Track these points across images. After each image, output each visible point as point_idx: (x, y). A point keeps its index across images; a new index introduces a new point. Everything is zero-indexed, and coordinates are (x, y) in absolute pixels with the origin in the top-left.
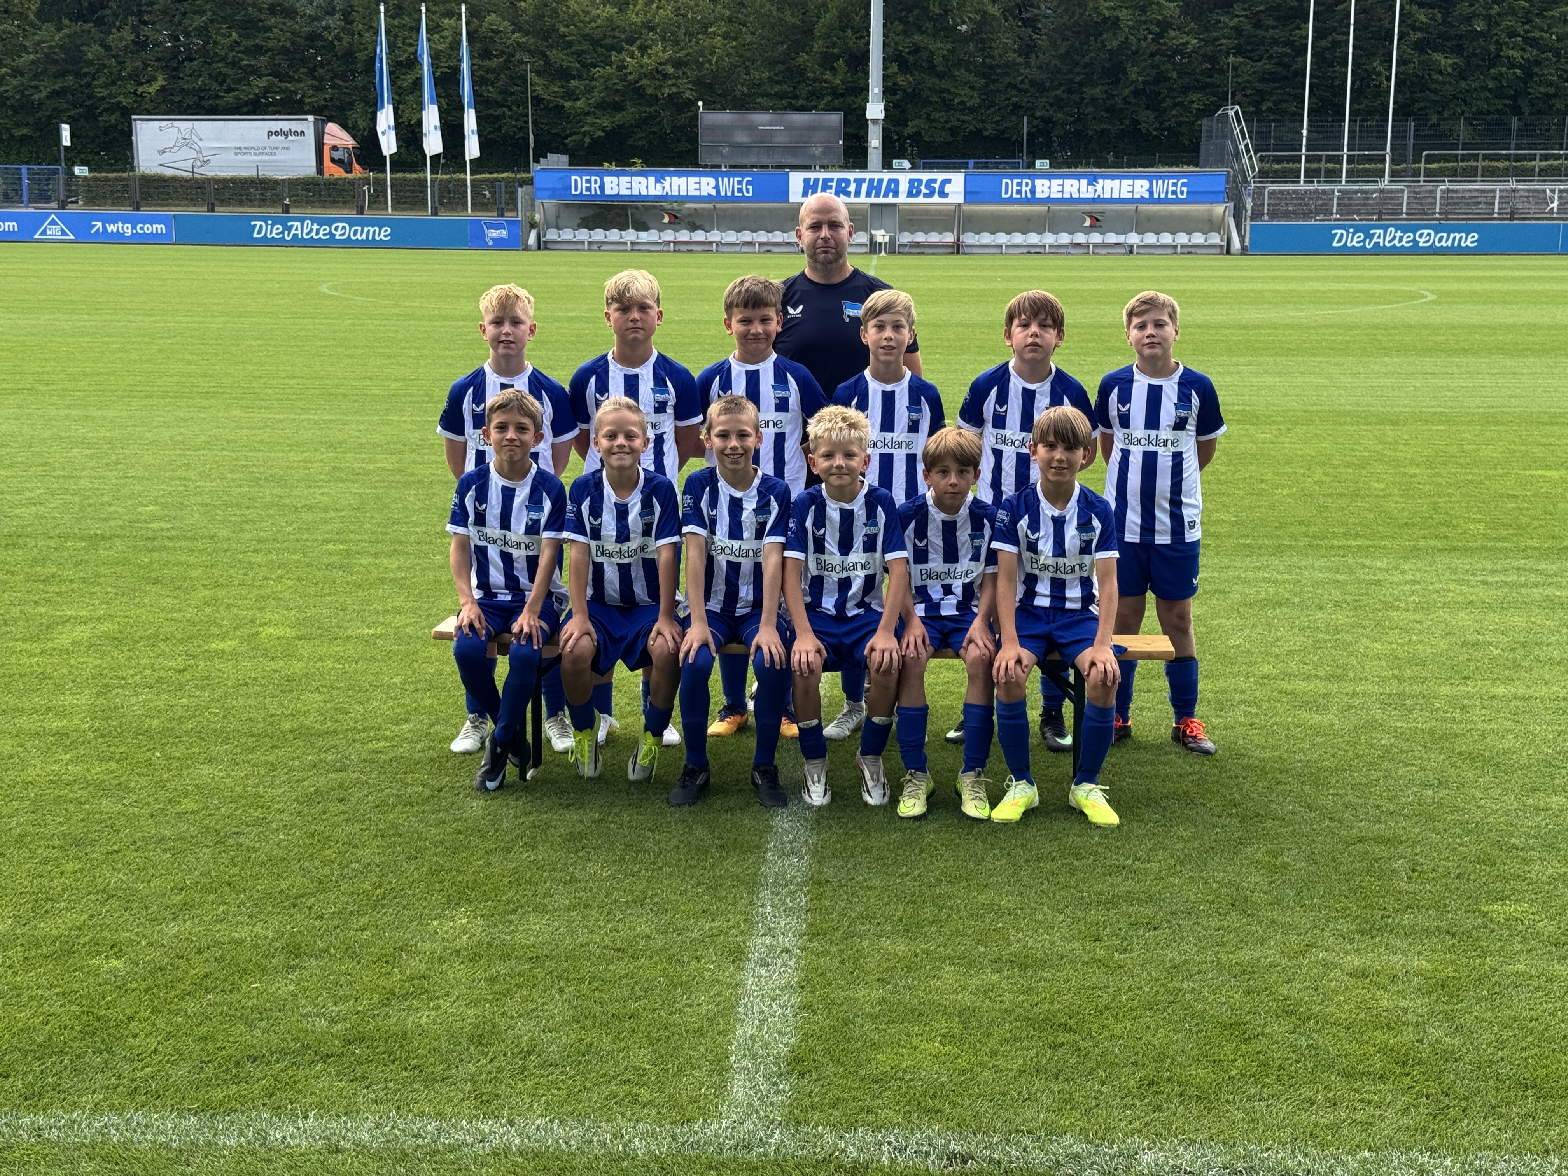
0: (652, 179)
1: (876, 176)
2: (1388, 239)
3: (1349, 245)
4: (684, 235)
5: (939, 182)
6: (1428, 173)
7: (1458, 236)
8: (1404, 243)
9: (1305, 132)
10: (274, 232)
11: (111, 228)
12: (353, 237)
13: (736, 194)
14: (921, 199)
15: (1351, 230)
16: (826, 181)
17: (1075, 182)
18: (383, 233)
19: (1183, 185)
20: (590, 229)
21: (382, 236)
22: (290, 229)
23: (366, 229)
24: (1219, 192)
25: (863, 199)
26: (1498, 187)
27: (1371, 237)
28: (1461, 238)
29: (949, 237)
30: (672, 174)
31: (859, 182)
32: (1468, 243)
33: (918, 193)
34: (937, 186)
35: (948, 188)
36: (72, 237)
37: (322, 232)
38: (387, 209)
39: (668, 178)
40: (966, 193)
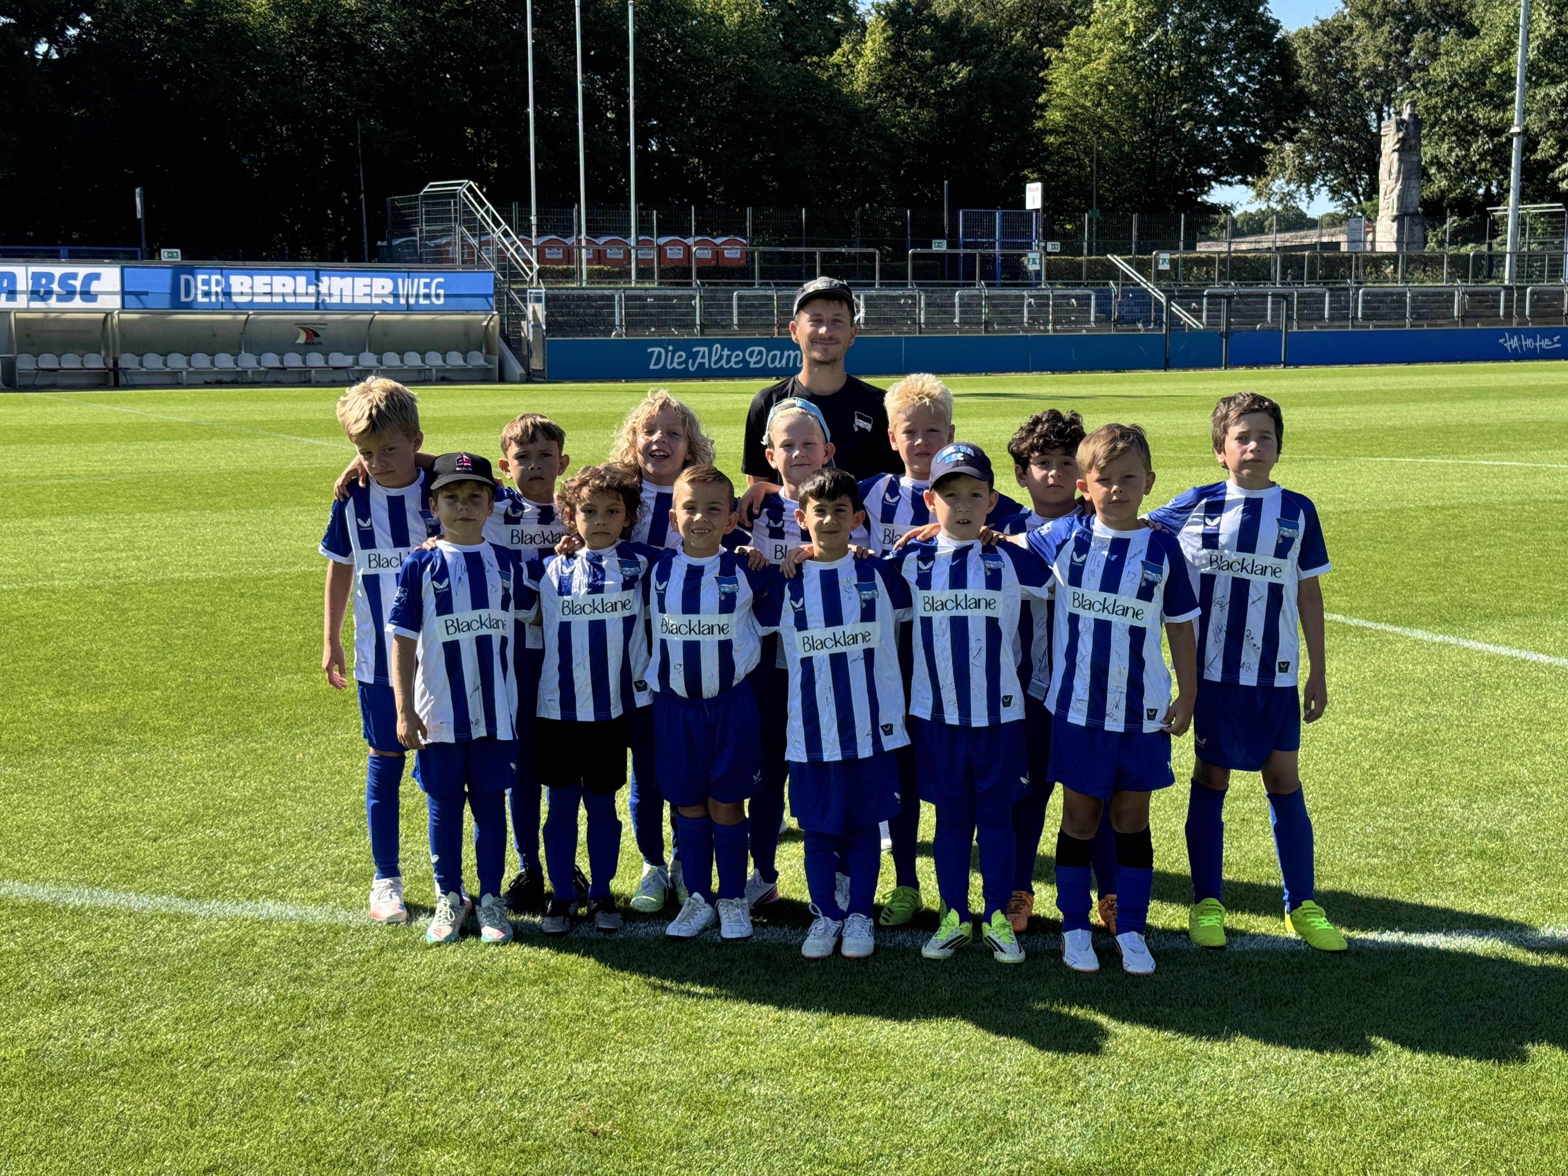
2: (714, 359)
3: (669, 367)
5: (80, 278)
8: (732, 364)
14: (52, 303)
15: (670, 348)
17: (288, 280)
19: (439, 286)
24: (486, 296)
27: (694, 356)
29: (95, 361)
33: (49, 293)
34: (77, 284)
35: (95, 287)
40: (124, 293)
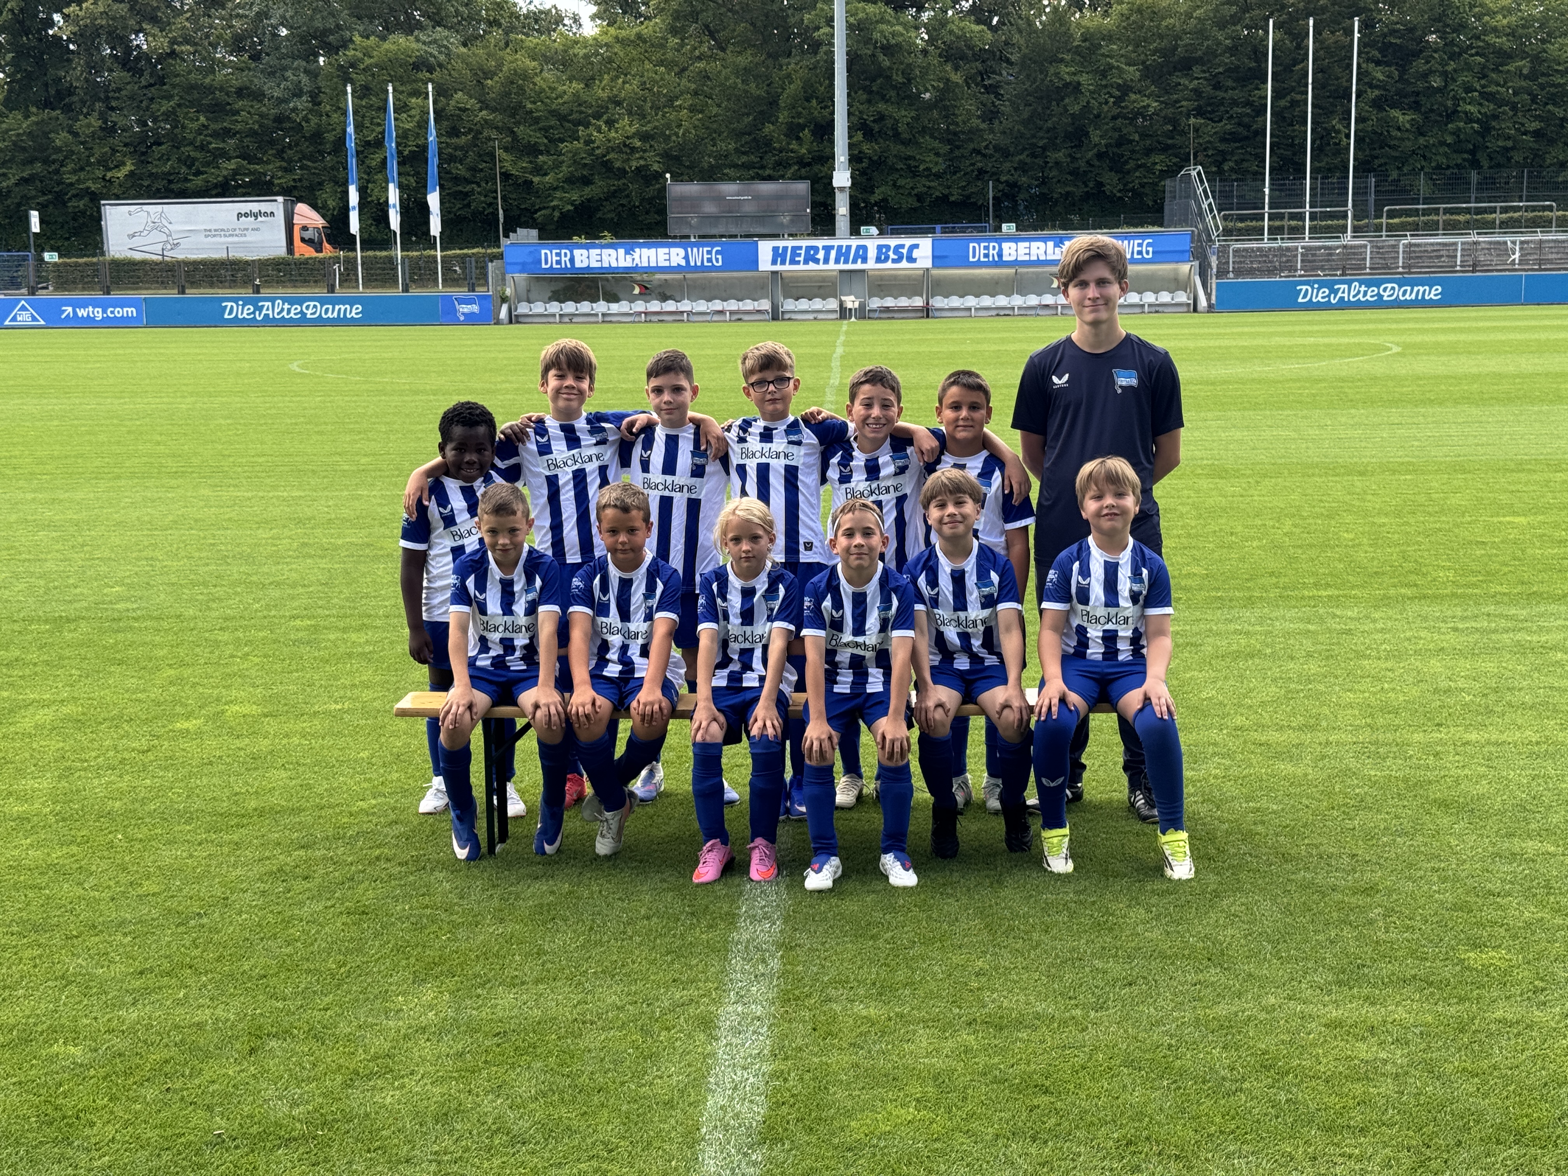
0: (621, 251)
1: (844, 243)
2: (1352, 293)
3: (1314, 300)
4: (655, 306)
5: (906, 247)
6: (1390, 228)
7: (1421, 289)
8: (1368, 297)
9: (1267, 191)
10: (245, 313)
11: (81, 313)
12: (324, 316)
13: (706, 264)
14: (889, 265)
15: (1316, 286)
16: (794, 249)
17: (1041, 244)
18: (354, 311)
19: (1148, 245)
20: (561, 301)
21: (353, 314)
22: (261, 309)
23: (337, 307)
24: (1183, 252)
25: (832, 266)
26: (1460, 240)
27: (1336, 292)
28: (1425, 291)
29: (918, 302)
30: (641, 246)
31: (828, 249)
32: (1432, 296)
33: (887, 258)
34: (905, 251)
35: (915, 254)
36: (42, 323)
37: (293, 311)
38: (358, 287)
39: (637, 250)
40: (934, 257)
